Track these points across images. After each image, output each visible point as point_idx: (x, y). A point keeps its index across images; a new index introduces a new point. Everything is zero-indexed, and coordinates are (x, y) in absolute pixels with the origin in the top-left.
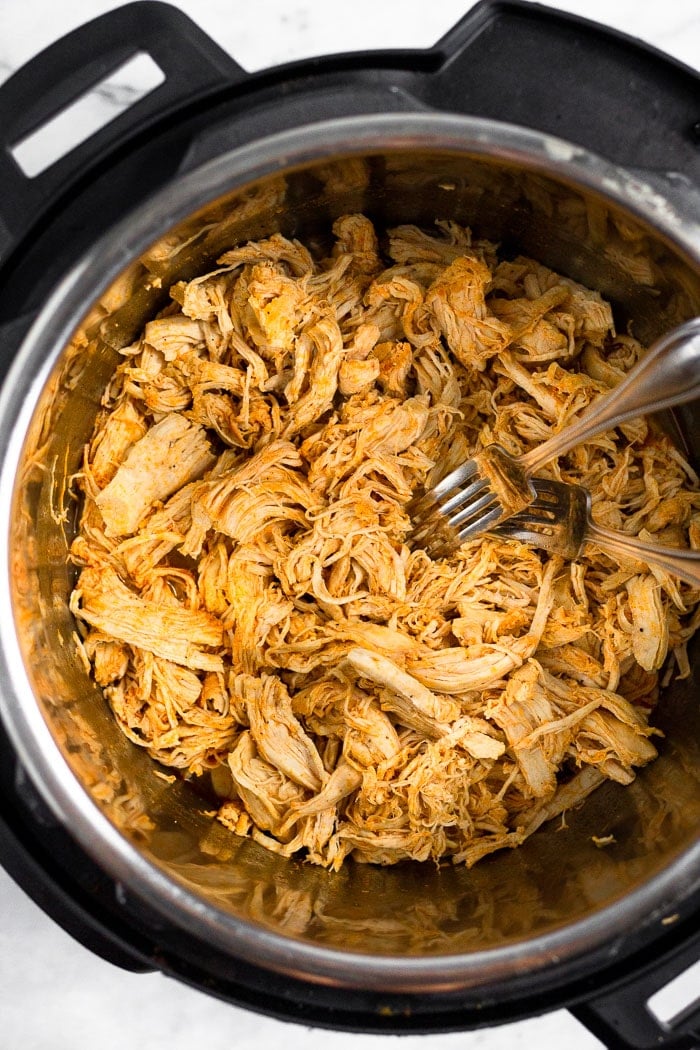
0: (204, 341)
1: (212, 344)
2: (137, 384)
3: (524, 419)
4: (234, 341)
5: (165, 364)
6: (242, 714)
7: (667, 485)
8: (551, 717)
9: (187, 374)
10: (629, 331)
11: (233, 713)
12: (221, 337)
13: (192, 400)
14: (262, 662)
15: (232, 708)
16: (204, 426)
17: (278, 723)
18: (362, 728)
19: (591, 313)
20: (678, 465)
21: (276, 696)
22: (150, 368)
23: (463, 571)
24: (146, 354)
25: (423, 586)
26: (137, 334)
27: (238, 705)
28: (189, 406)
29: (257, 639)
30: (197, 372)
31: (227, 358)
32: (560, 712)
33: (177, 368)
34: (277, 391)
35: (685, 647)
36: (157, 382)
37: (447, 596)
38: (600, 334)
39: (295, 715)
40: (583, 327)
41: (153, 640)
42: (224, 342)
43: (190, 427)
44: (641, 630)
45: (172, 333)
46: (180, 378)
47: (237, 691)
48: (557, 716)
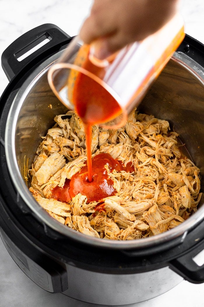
0: (63, 134)
1: (65, 134)
2: (46, 145)
3: (148, 150)
4: (71, 133)
5: (53, 140)
6: (76, 227)
7: (187, 165)
8: (161, 219)
9: (59, 142)
10: (174, 130)
11: (74, 226)
12: (67, 132)
13: (60, 149)
14: (82, 212)
15: (74, 225)
16: (64, 156)
17: (86, 228)
18: (110, 226)
19: (163, 124)
20: (190, 162)
21: (86, 221)
22: (49, 142)
23: (134, 186)
24: (48, 139)
25: (124, 190)
26: (46, 134)
27: (75, 224)
28: (60, 150)
29: (79, 205)
30: (61, 140)
31: (69, 138)
32: (163, 218)
33: (56, 141)
34: (83, 146)
35: (196, 208)
36: (51, 144)
37: (131, 192)
38: (166, 129)
39: (91, 226)
40: (161, 128)
41: (52, 208)
42: (68, 134)
43: (60, 155)
44: (184, 197)
45: (55, 131)
46: (57, 143)
47: (75, 220)
48: (163, 219)
